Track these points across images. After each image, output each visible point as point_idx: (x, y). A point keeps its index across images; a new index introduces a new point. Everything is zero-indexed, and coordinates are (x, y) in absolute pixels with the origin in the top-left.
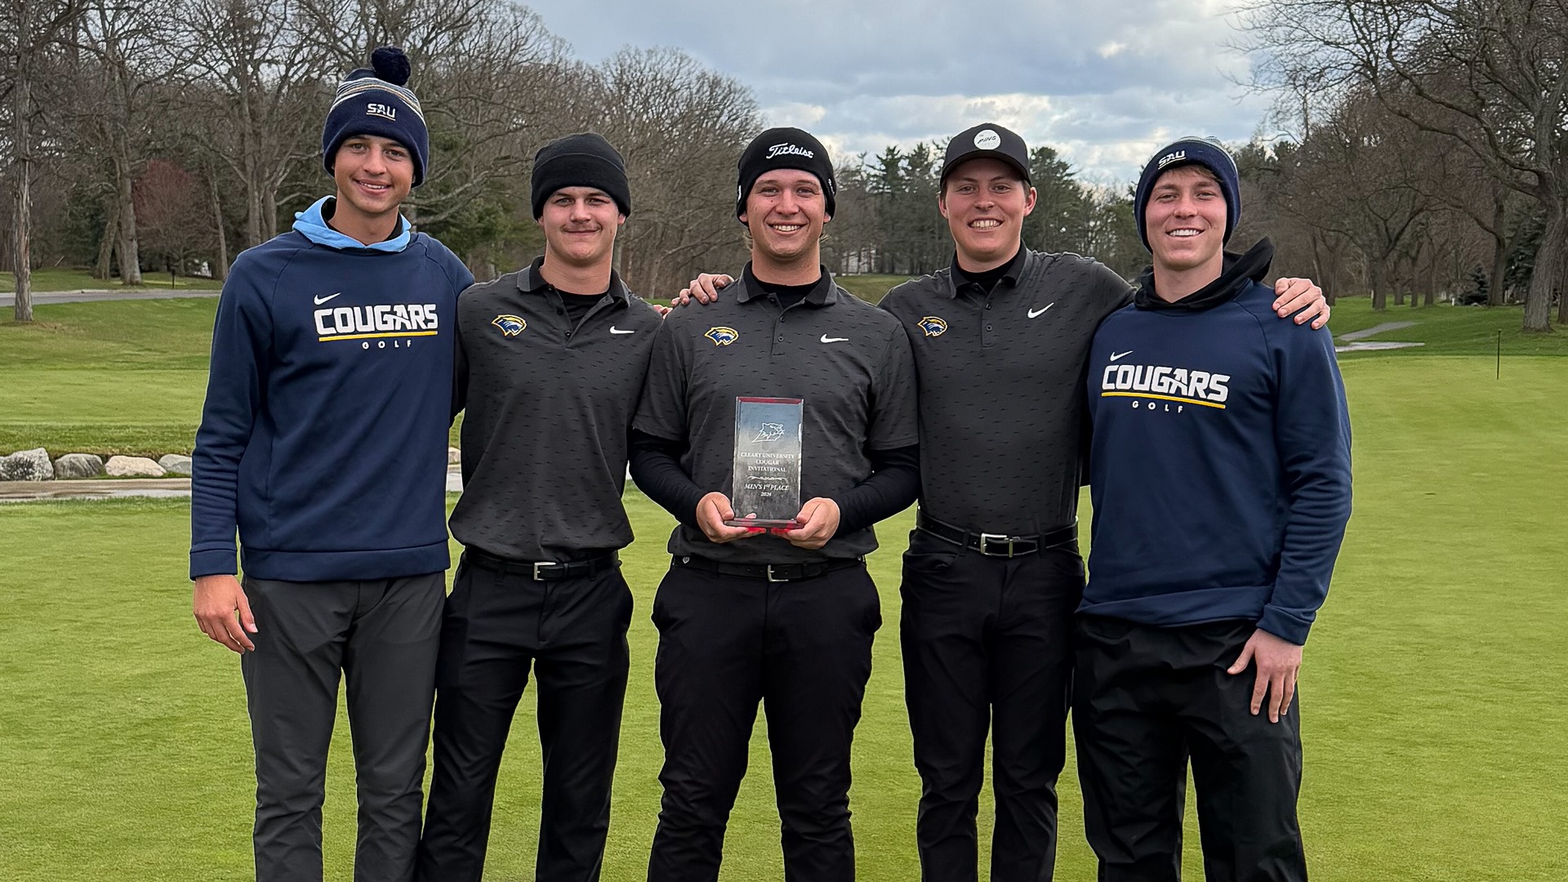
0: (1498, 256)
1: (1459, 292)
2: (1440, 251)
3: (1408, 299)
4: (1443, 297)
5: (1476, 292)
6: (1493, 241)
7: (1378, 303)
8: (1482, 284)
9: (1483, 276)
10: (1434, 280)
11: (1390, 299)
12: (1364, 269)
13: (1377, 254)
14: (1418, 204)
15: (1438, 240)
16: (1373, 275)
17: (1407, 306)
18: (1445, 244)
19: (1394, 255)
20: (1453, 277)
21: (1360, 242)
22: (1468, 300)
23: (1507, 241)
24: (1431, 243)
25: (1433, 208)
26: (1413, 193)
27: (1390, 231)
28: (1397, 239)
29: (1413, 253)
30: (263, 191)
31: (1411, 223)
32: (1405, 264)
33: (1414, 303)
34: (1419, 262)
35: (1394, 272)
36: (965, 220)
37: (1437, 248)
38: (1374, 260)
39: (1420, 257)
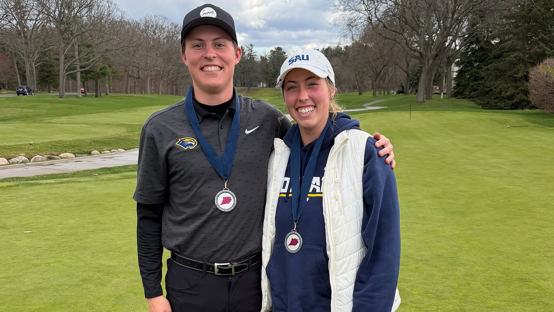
0: (407, 79)
1: (397, 90)
2: (391, 78)
3: (382, 92)
4: (392, 92)
5: (401, 90)
6: (406, 75)
7: (374, 94)
8: (403, 88)
9: (403, 85)
10: (390, 87)
11: (377, 92)
12: (370, 84)
13: (374, 79)
14: (385, 64)
15: (391, 75)
16: (373, 86)
17: (382, 95)
18: (392, 76)
19: (378, 79)
20: (394, 86)
21: (369, 75)
22: (399, 92)
23: (410, 75)
24: (389, 75)
25: (389, 65)
26: (383, 60)
27: (377, 72)
28: (379, 74)
29: (384, 79)
30: (30, 62)
31: (383, 70)
32: (382, 82)
33: (384, 94)
34: (385, 81)
35: (378, 84)
36: (199, 66)
37: (390, 77)
38: (373, 81)
39: (386, 80)
